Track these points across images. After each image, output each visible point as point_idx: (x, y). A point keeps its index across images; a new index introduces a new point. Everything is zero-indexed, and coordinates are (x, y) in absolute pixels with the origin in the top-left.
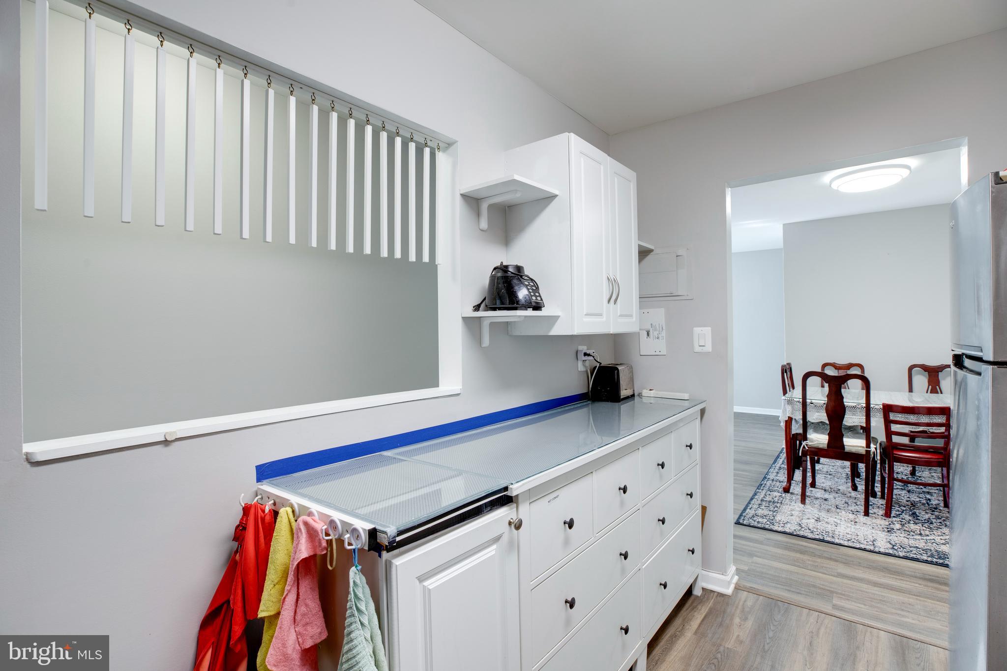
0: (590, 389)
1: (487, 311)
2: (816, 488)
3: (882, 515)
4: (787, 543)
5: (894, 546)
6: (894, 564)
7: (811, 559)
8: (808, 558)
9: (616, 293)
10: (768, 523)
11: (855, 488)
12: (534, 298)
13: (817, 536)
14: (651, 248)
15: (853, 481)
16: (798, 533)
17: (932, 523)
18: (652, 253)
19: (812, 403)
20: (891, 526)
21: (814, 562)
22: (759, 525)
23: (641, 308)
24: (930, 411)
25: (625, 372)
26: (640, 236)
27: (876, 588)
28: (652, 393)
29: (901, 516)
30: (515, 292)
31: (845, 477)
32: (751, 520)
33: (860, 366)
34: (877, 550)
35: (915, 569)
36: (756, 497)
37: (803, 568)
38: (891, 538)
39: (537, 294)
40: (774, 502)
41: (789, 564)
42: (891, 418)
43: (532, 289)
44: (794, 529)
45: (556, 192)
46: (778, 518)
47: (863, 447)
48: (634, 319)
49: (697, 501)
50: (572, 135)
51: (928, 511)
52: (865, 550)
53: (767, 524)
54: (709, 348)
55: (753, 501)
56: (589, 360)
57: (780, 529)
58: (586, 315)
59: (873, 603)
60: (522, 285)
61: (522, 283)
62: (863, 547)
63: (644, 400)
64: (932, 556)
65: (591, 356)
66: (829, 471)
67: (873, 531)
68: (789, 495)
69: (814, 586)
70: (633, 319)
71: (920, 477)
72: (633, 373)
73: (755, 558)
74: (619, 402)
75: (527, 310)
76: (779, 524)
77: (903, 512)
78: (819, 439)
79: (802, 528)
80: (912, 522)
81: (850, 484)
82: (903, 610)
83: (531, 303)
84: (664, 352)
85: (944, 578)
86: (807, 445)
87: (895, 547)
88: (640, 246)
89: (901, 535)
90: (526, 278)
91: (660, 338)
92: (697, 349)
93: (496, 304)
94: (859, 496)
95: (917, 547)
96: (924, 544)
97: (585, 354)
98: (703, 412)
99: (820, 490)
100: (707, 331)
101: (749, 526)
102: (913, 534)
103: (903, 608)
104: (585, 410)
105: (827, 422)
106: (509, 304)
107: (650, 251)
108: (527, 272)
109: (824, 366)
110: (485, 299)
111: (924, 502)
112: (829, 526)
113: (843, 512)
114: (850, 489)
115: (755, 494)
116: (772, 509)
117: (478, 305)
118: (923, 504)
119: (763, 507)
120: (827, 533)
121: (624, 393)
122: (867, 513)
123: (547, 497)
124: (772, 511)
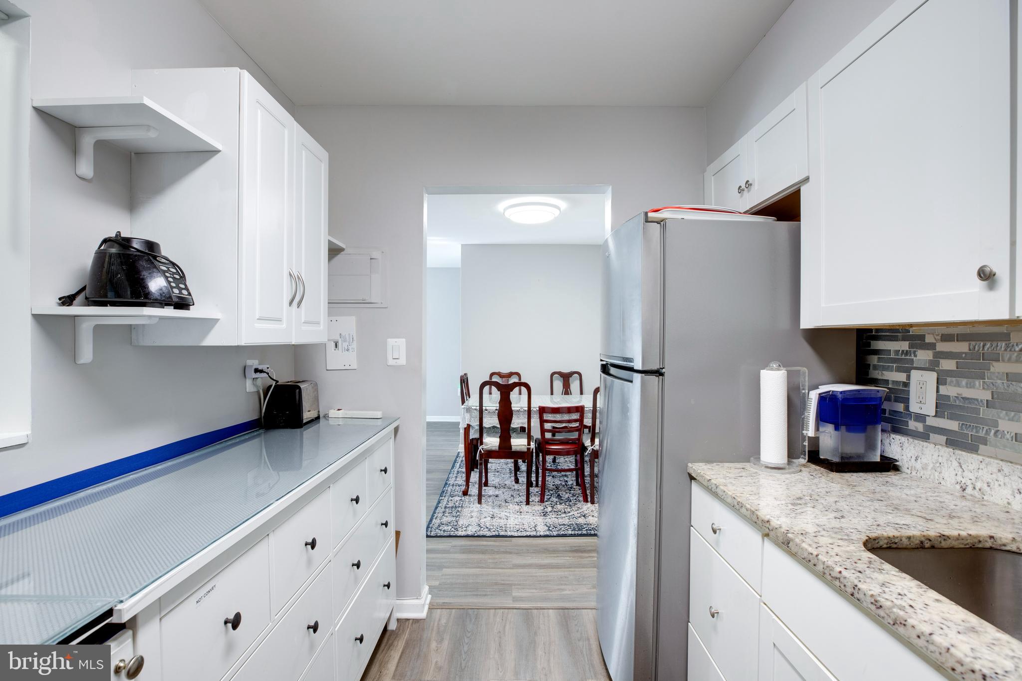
0: (263, 415)
1: (89, 305)
2: (489, 486)
3: (538, 502)
4: (471, 546)
5: (549, 527)
6: (551, 544)
7: (491, 557)
8: (489, 557)
9: (300, 292)
10: (453, 529)
11: (517, 481)
12: (176, 291)
13: (494, 533)
14: (343, 247)
15: (516, 475)
16: (478, 533)
17: (570, 501)
18: (342, 253)
19: (486, 410)
20: (545, 509)
21: (494, 558)
22: (445, 534)
23: (330, 314)
24: (569, 410)
25: (308, 391)
26: (331, 232)
27: (542, 570)
28: (340, 414)
29: (551, 499)
30: (143, 279)
31: (508, 472)
32: (437, 530)
33: (518, 374)
34: (538, 534)
35: (564, 544)
36: (440, 505)
37: (486, 568)
38: (546, 521)
39: (182, 286)
40: (456, 507)
41: (474, 568)
42: (545, 418)
43: (174, 278)
44: (475, 530)
45: (219, 146)
46: (460, 523)
47: (525, 445)
48: (322, 327)
49: (392, 528)
50: (246, 74)
51: (567, 491)
52: (530, 536)
53: (452, 531)
54: (403, 361)
55: (438, 509)
56: (261, 378)
57: (463, 533)
58: (258, 319)
59: (542, 586)
60: (155, 270)
61: (155, 267)
62: (529, 535)
63: (331, 422)
64: (574, 530)
65: (265, 372)
66: (496, 468)
67: (534, 518)
68: (467, 497)
69: (496, 584)
70: (320, 327)
71: (558, 463)
72: (317, 391)
73: (444, 570)
74: (302, 427)
75: (164, 308)
76: (462, 528)
77: (551, 496)
78: (492, 442)
79: (481, 528)
80: (558, 503)
81: (513, 478)
82: (562, 584)
83: (170, 297)
84: (354, 366)
85: (584, 546)
86: (482, 449)
87: (551, 529)
88: (330, 242)
89: (553, 517)
90: (163, 260)
91: (350, 351)
92: (391, 362)
93: (106, 296)
94: (520, 488)
95: (564, 525)
96: (568, 521)
97: (256, 371)
98: (396, 430)
99: (492, 488)
100: (401, 342)
101: (436, 536)
102: (560, 513)
103: (562, 583)
104: (256, 442)
105: (499, 426)
106: (132, 298)
107: (341, 250)
108: (164, 251)
109: (492, 375)
110: (84, 289)
111: (564, 484)
112: (502, 521)
113: (511, 505)
114: (514, 483)
115: (439, 502)
116: (455, 514)
117: (69, 297)
118: (563, 486)
119: (447, 514)
120: (501, 528)
121: (307, 415)
122: (528, 503)
123: (195, 595)
124: (455, 516)
